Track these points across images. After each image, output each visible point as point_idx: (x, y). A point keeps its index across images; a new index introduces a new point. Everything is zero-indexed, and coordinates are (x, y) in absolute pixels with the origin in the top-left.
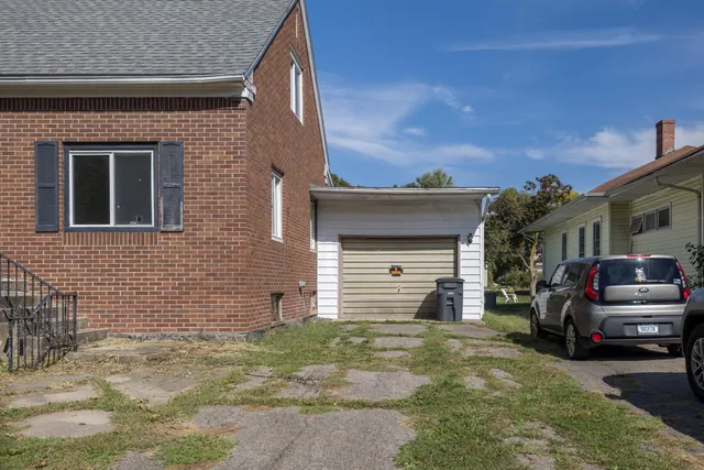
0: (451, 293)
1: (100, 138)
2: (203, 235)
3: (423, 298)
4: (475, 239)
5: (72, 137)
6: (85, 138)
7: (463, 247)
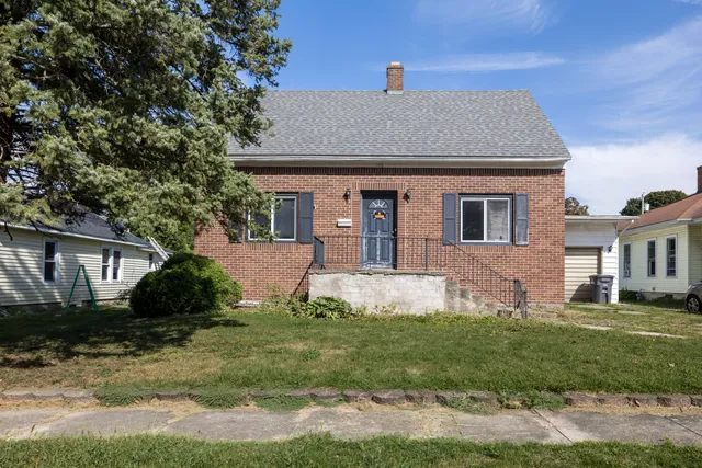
0: (605, 285)
1: (480, 191)
2: (540, 247)
3: (576, 288)
4: (613, 250)
5: (464, 190)
6: (472, 191)
7: (605, 254)
